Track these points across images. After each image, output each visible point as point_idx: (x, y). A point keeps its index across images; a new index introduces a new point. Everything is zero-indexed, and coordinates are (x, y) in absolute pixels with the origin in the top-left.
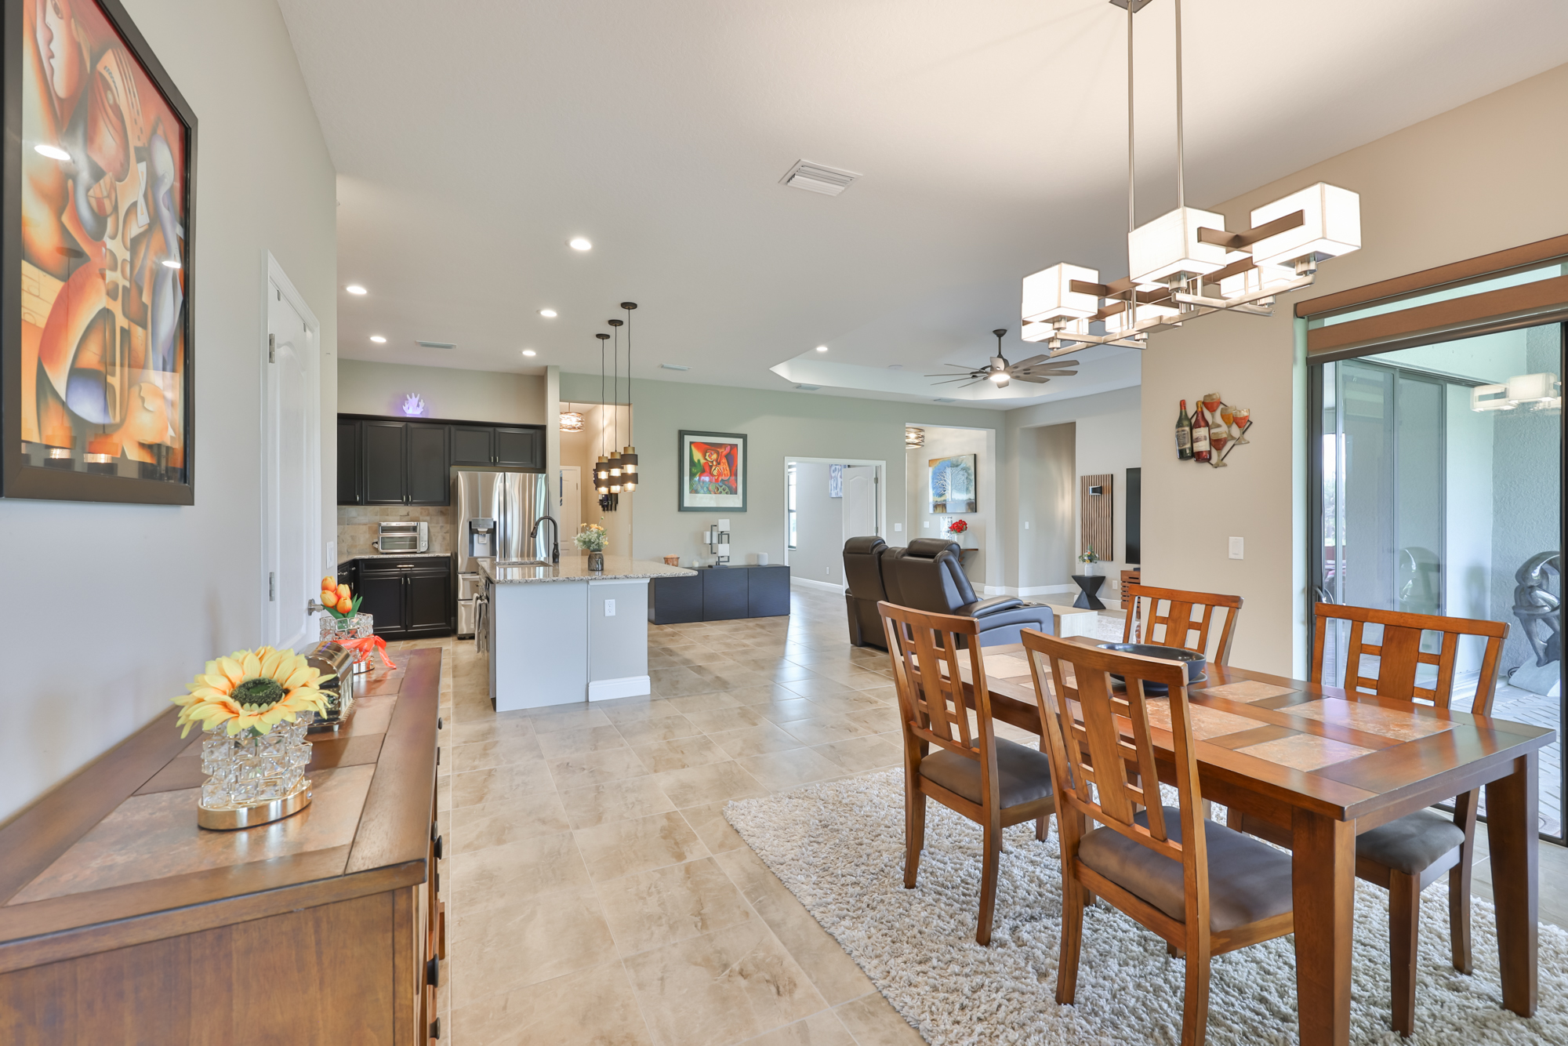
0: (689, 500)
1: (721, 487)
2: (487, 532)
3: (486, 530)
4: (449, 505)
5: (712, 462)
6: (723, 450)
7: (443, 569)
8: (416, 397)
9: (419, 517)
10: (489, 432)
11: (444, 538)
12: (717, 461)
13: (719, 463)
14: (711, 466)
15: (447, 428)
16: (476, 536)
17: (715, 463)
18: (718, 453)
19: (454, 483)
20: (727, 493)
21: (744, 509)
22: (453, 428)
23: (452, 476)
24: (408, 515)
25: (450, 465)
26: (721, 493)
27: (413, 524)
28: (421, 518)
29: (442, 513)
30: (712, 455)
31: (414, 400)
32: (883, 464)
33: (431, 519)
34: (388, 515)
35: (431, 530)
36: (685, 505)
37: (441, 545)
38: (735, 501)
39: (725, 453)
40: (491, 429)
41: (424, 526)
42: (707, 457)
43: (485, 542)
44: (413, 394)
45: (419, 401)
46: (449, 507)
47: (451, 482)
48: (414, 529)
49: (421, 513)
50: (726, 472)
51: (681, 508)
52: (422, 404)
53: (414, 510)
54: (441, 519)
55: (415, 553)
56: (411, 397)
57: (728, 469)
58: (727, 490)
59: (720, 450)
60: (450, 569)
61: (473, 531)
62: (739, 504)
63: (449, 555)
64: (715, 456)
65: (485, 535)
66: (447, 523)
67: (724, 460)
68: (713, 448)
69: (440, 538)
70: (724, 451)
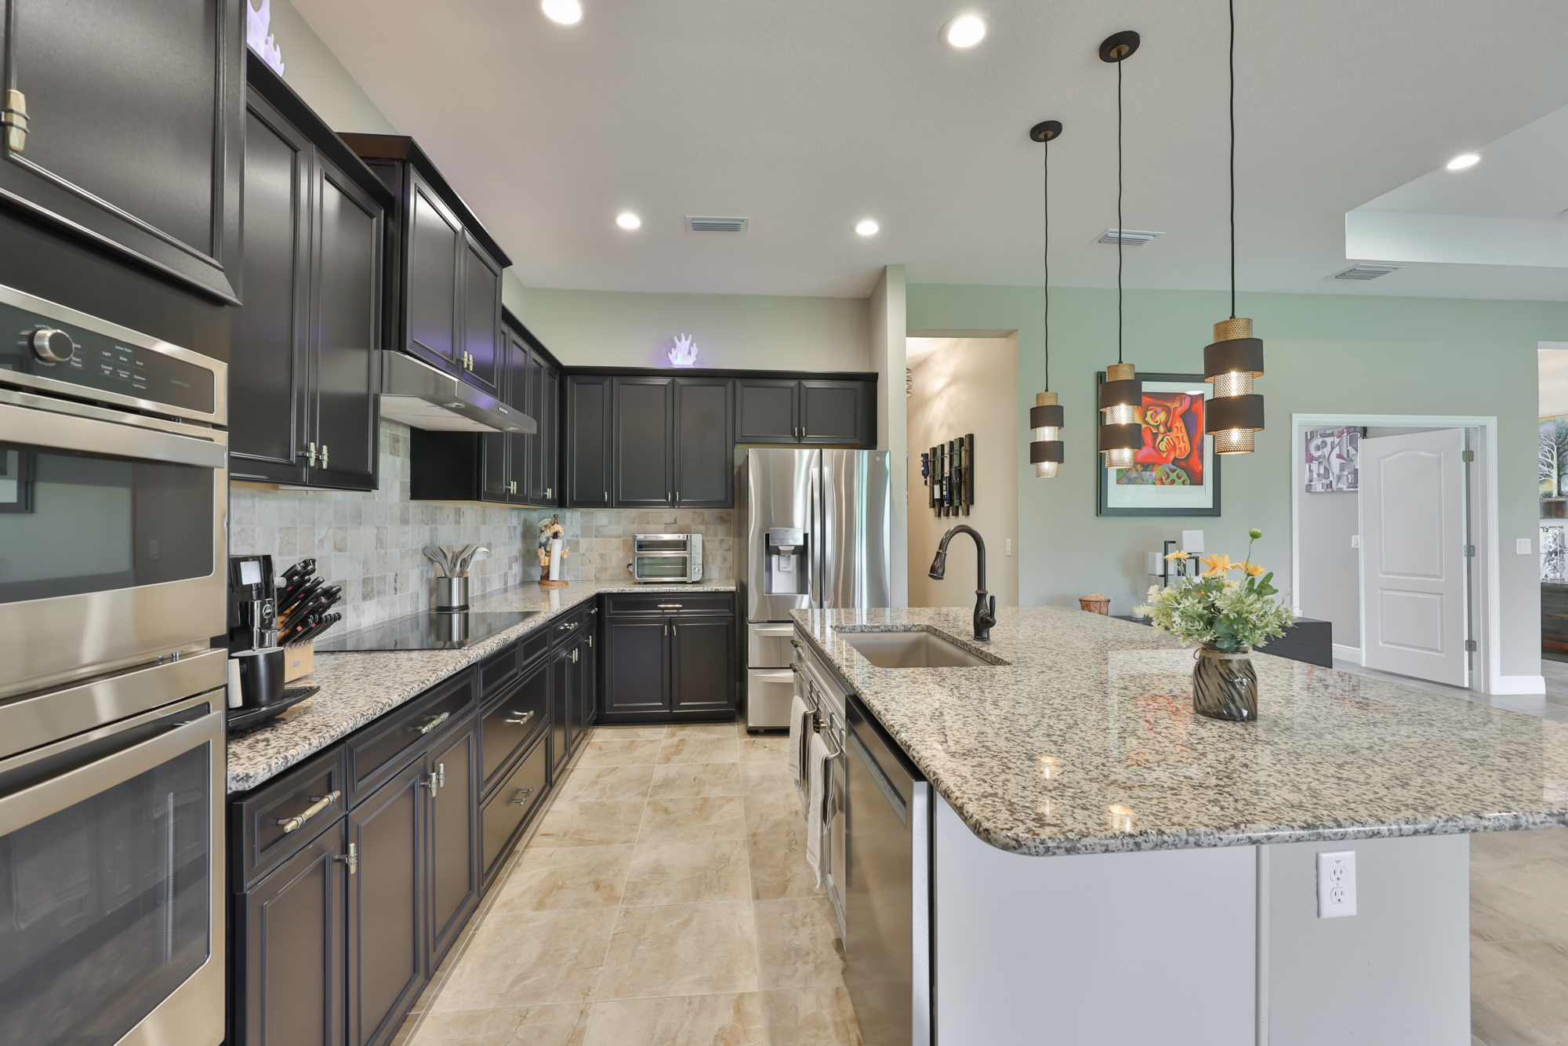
0: (1120, 496)
1: (1173, 471)
2: (794, 552)
3: (793, 548)
4: (733, 508)
5: (1157, 427)
6: (1177, 404)
7: (725, 612)
8: (686, 339)
9: (690, 526)
10: (791, 388)
11: (725, 559)
12: (1165, 425)
13: (1169, 430)
14: (1155, 436)
15: (730, 383)
16: (775, 558)
17: (1162, 429)
18: (1168, 411)
19: (739, 472)
20: (1184, 483)
21: (1215, 511)
22: (739, 383)
23: (738, 461)
24: (676, 522)
25: (735, 443)
26: (1173, 482)
27: (681, 537)
28: (693, 527)
29: (722, 520)
30: (1157, 413)
31: (684, 344)
32: (1491, 423)
33: (706, 527)
34: (648, 523)
35: (708, 546)
36: (1110, 505)
37: (721, 569)
38: (1200, 497)
39: (1180, 410)
40: (793, 383)
41: (697, 540)
42: (1148, 419)
43: (790, 569)
44: (683, 335)
45: (691, 345)
46: (731, 511)
47: (736, 470)
48: (682, 545)
49: (693, 520)
50: (1182, 445)
51: (1101, 508)
52: (695, 351)
53: (683, 515)
54: (721, 529)
55: (685, 583)
56: (680, 340)
57: (1186, 439)
58: (1185, 477)
59: (1172, 405)
60: (734, 613)
61: (770, 549)
62: (1208, 503)
63: (733, 588)
64: (1162, 417)
65: (789, 557)
66: (728, 535)
67: (1179, 424)
68: (1159, 402)
69: (719, 558)
70: (1179, 407)
